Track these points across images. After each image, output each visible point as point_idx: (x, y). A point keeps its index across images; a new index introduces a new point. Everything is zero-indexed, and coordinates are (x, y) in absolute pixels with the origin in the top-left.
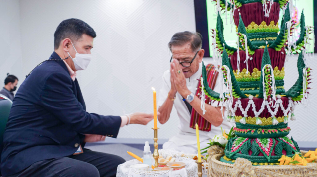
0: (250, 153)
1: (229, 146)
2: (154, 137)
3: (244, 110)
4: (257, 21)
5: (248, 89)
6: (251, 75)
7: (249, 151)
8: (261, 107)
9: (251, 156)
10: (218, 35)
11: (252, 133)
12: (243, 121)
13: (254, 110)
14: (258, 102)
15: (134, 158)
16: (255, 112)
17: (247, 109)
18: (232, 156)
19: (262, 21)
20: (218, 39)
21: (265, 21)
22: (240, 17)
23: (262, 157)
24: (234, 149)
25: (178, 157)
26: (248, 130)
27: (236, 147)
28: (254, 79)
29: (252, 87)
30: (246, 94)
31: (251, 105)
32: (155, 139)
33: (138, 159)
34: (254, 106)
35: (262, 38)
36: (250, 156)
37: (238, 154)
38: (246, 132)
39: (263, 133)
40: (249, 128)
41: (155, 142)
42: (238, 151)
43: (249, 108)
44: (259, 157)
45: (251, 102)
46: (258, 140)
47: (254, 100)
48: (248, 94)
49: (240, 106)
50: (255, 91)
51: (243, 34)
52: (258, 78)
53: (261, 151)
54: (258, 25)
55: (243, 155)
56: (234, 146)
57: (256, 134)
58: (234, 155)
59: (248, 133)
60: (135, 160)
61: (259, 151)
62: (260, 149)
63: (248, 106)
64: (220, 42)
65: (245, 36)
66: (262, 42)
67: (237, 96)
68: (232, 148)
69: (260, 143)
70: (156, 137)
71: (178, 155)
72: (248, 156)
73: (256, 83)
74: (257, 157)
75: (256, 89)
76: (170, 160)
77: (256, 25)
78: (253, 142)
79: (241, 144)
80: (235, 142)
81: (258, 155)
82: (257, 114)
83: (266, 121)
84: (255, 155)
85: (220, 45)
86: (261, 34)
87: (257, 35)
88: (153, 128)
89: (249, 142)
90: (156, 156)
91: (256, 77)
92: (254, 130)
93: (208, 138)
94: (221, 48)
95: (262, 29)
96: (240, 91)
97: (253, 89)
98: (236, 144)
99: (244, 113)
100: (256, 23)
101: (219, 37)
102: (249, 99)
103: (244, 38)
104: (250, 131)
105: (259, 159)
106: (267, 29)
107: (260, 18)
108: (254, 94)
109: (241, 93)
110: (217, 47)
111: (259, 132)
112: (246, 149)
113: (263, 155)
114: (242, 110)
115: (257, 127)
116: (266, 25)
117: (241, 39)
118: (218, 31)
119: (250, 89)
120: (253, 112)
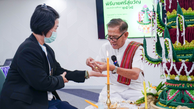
0: (183, 101)
1: (163, 96)
2: (107, 90)
3: (178, 70)
4: (186, 7)
5: (179, 56)
6: (182, 45)
7: (183, 100)
8: (191, 68)
9: (185, 104)
10: (158, 17)
11: (183, 87)
12: (177, 78)
13: (186, 70)
14: (189, 65)
15: (91, 105)
16: (187, 72)
17: (180, 70)
18: (169, 104)
19: (189, 8)
20: (158, 20)
21: (191, 7)
22: (178, 4)
23: (193, 104)
24: (170, 98)
25: (120, 103)
26: (180, 85)
27: (171, 97)
28: (184, 48)
29: (182, 54)
30: (179, 59)
31: (184, 67)
32: (108, 91)
33: (93, 105)
34: (186, 68)
35: (189, 19)
36: (183, 103)
37: (173, 102)
38: (178, 86)
39: (191, 87)
40: (180, 83)
41: (108, 93)
42: (173, 100)
43: (182, 69)
44: (190, 104)
45: (183, 64)
46: (188, 92)
47: (186, 63)
48: (180, 59)
49: (175, 68)
50: (185, 57)
51: (181, 16)
52: (187, 48)
53: (192, 100)
54: (187, 10)
55: (178, 103)
56: (169, 96)
57: (186, 87)
58: (170, 102)
59: (180, 87)
60: (91, 106)
61: (190, 100)
62: (190, 98)
63: (182, 68)
64: (159, 22)
65: (183, 17)
66: (189, 22)
67: (174, 60)
68: (167, 98)
69: (189, 94)
70: (109, 90)
71: (120, 102)
72: (181, 103)
73: (185, 51)
74: (189, 104)
75: (185, 55)
76: (116, 105)
77: (185, 10)
78: (184, 93)
79: (174, 94)
80: (169, 93)
81: (189, 103)
82: (188, 73)
83: (193, 78)
84: (187, 103)
85: (160, 24)
86: (188, 17)
87: (186, 17)
88: (107, 83)
89: (182, 93)
90: (109, 104)
91: (186, 47)
92: (184, 84)
93: (128, 88)
94: (160, 27)
95: (189, 13)
96: (176, 57)
97: (183, 55)
98: (171, 95)
99: (178, 73)
100: (185, 9)
101: (158, 19)
102: (182, 63)
103: (182, 18)
104: (181, 85)
105: (191, 105)
106: (192, 13)
107: (188, 5)
108: (184, 59)
109: (177, 59)
110: (157, 26)
111: (188, 86)
112: (179, 98)
113: (192, 102)
114: (176, 70)
115: (186, 82)
116: (192, 10)
117: (180, 19)
118: (158, 14)
119: (180, 56)
120: (185, 72)
